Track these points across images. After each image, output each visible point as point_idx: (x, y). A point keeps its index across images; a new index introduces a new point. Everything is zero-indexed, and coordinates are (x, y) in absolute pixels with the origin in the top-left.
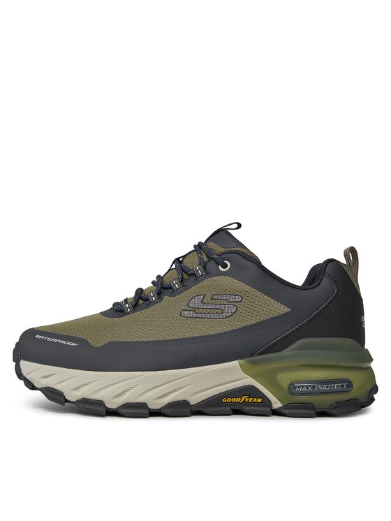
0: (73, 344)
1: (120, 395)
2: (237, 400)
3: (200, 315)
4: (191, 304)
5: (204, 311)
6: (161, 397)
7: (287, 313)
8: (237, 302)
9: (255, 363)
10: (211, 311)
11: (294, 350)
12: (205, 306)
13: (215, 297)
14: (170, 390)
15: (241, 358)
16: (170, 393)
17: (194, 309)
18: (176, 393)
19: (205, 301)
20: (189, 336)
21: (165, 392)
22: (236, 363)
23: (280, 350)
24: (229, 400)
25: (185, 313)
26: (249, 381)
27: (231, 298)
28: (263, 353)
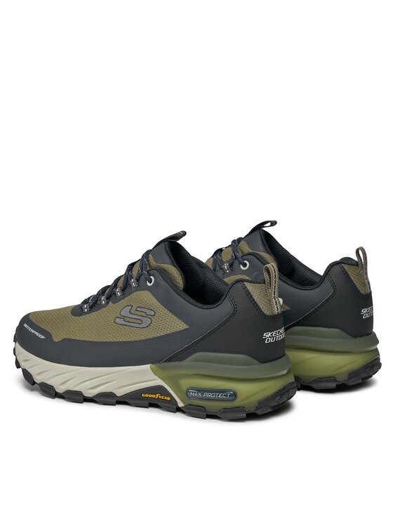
0: (42, 337)
1: (64, 383)
2: (153, 396)
3: (127, 323)
4: (123, 313)
5: (130, 320)
6: (92, 388)
7: (185, 330)
8: (152, 316)
9: (163, 369)
10: (135, 321)
11: (192, 361)
12: (131, 316)
13: (138, 309)
14: (99, 384)
15: (153, 363)
16: (100, 385)
17: (124, 318)
18: (104, 386)
19: (131, 312)
20: (117, 341)
21: (97, 384)
22: (148, 366)
23: (181, 360)
24: (147, 395)
25: (118, 320)
26: (159, 382)
27: (149, 312)
28: (168, 361)
